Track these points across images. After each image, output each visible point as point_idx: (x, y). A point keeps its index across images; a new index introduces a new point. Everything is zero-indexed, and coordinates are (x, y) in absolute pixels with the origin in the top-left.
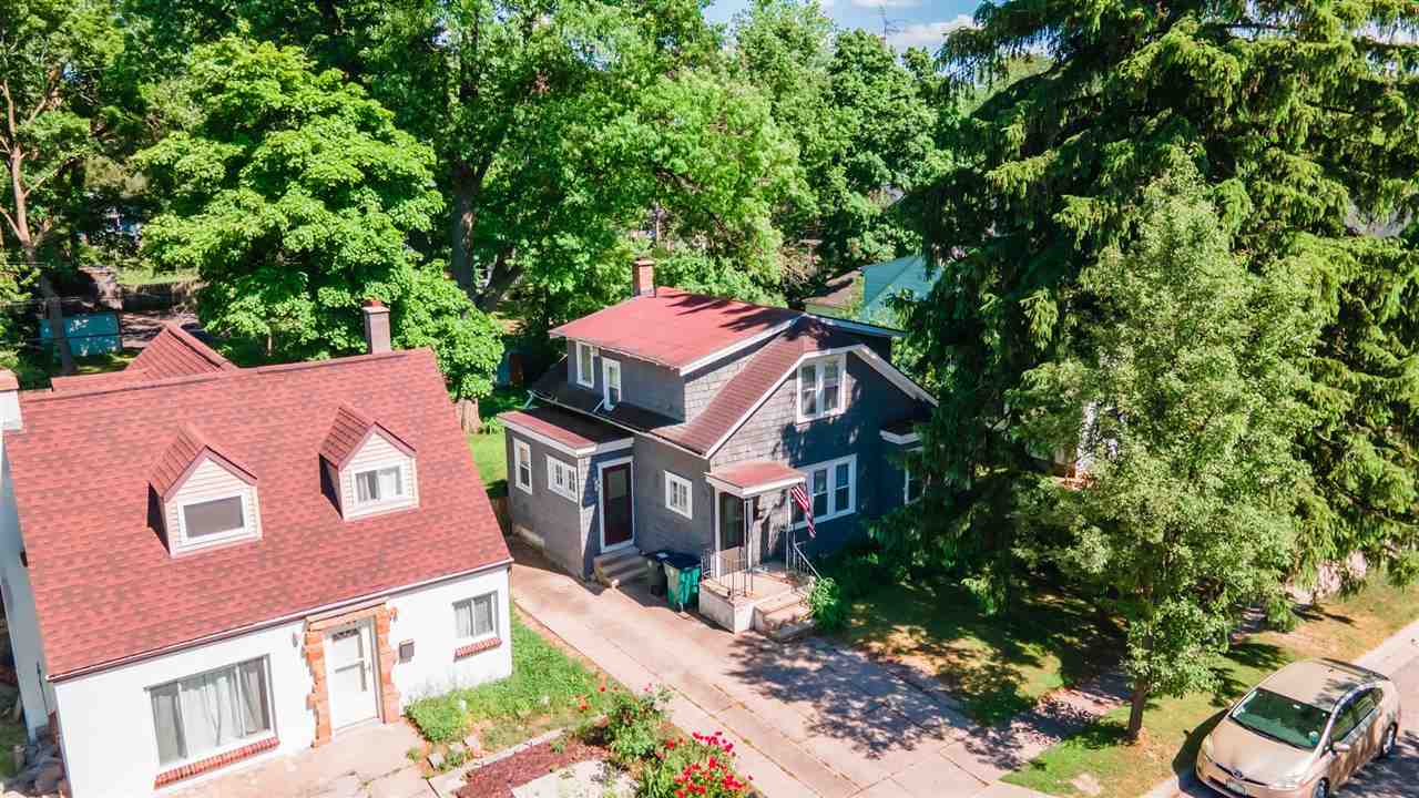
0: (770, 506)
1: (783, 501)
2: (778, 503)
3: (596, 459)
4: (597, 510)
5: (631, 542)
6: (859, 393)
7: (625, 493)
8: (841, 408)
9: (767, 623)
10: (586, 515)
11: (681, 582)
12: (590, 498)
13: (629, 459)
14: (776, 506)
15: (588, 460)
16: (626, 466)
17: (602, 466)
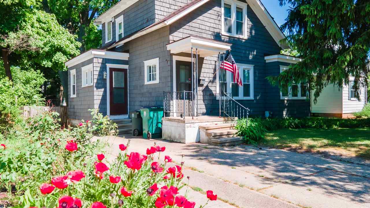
0: (207, 80)
1: (215, 78)
2: (211, 79)
3: (106, 61)
4: (105, 92)
5: (127, 116)
6: (253, 32)
7: (123, 85)
8: (245, 35)
9: (208, 135)
10: (98, 94)
11: (151, 118)
12: (101, 83)
13: (126, 67)
14: (210, 82)
15: (100, 61)
16: (125, 71)
17: (109, 66)
